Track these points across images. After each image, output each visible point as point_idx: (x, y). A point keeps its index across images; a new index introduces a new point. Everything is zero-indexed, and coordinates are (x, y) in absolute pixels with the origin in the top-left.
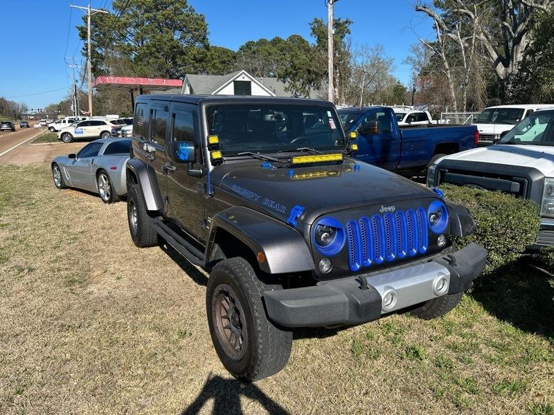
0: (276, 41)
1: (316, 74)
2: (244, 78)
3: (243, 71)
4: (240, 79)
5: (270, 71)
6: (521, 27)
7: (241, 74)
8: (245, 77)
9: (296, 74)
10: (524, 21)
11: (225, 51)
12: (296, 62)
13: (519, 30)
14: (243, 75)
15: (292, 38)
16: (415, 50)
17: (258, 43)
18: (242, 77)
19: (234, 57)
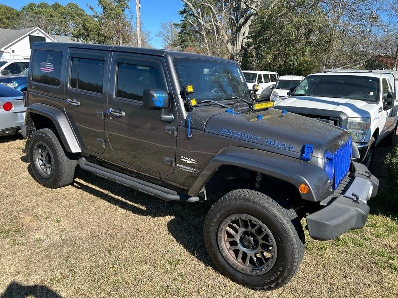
0: (56, 7)
1: (105, 37)
2: (38, 33)
3: (38, 28)
4: (35, 34)
5: (53, 30)
6: (242, 21)
7: (36, 30)
8: (40, 33)
9: (88, 35)
10: (243, 17)
11: (9, 9)
12: (88, 26)
13: (240, 22)
14: (38, 32)
15: (69, 6)
16: (164, 28)
17: (39, 6)
18: (36, 32)
19: (18, 15)
